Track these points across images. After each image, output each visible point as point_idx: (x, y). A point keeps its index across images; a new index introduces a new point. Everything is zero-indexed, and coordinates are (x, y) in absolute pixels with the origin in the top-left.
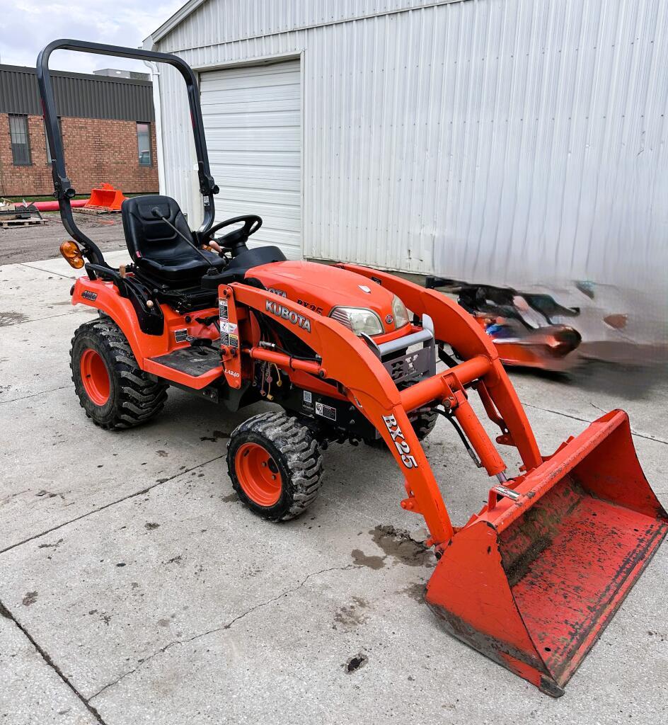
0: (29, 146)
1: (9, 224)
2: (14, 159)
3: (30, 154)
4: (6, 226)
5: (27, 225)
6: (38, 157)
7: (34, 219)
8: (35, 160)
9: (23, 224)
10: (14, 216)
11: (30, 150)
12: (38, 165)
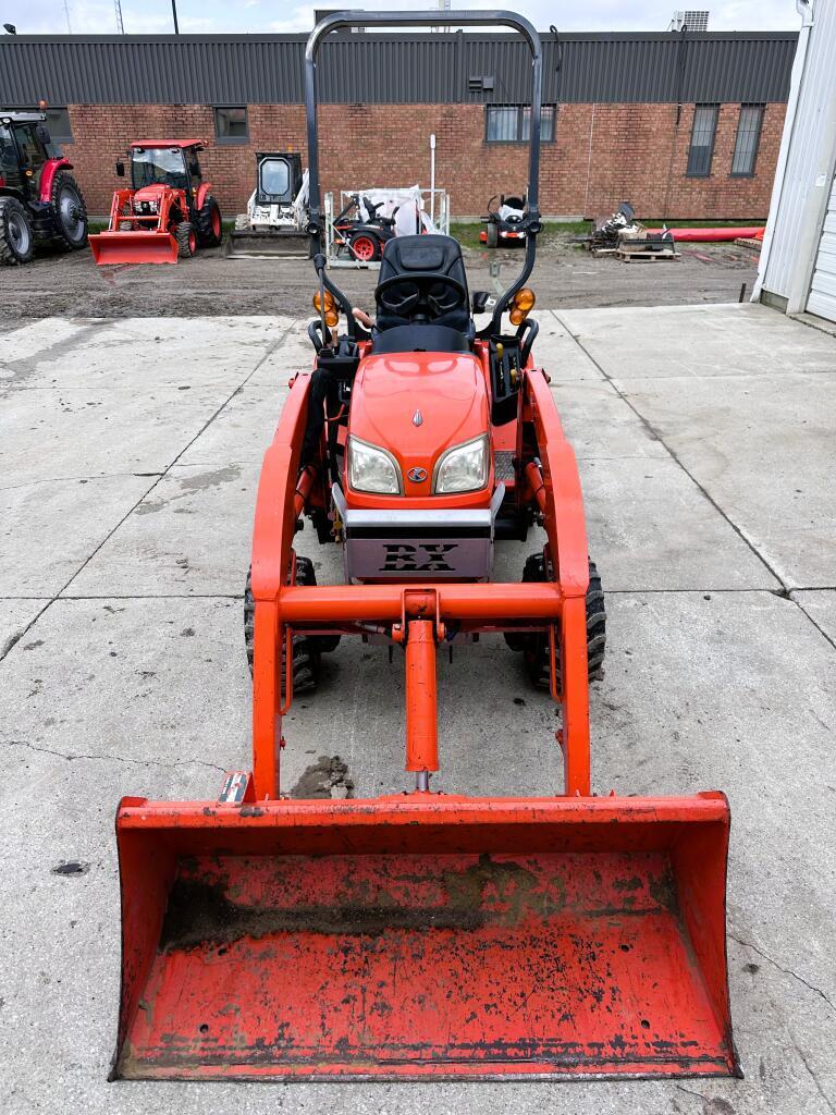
0: (713, 149)
1: (633, 257)
2: (689, 169)
3: (711, 160)
4: (628, 259)
5: (653, 259)
6: (719, 165)
7: (667, 252)
8: (715, 170)
9: (649, 257)
10: (642, 247)
11: (711, 156)
12: (717, 175)
